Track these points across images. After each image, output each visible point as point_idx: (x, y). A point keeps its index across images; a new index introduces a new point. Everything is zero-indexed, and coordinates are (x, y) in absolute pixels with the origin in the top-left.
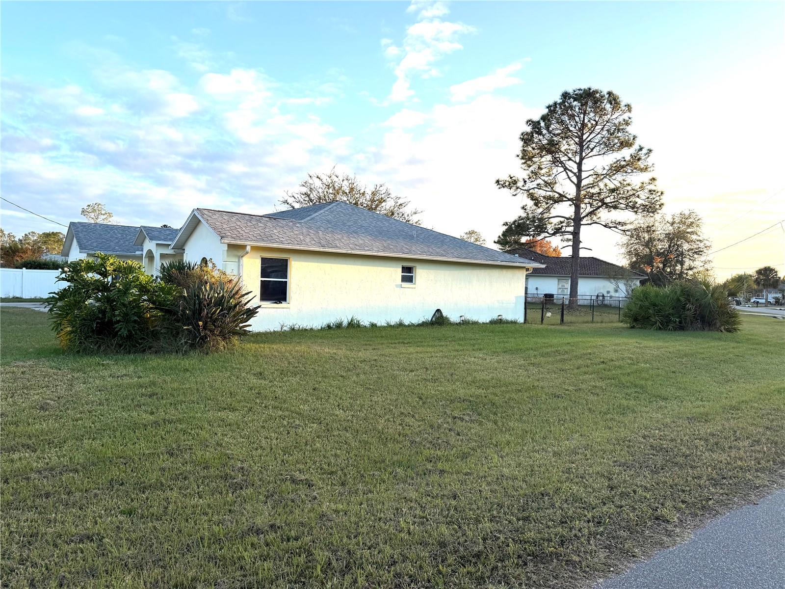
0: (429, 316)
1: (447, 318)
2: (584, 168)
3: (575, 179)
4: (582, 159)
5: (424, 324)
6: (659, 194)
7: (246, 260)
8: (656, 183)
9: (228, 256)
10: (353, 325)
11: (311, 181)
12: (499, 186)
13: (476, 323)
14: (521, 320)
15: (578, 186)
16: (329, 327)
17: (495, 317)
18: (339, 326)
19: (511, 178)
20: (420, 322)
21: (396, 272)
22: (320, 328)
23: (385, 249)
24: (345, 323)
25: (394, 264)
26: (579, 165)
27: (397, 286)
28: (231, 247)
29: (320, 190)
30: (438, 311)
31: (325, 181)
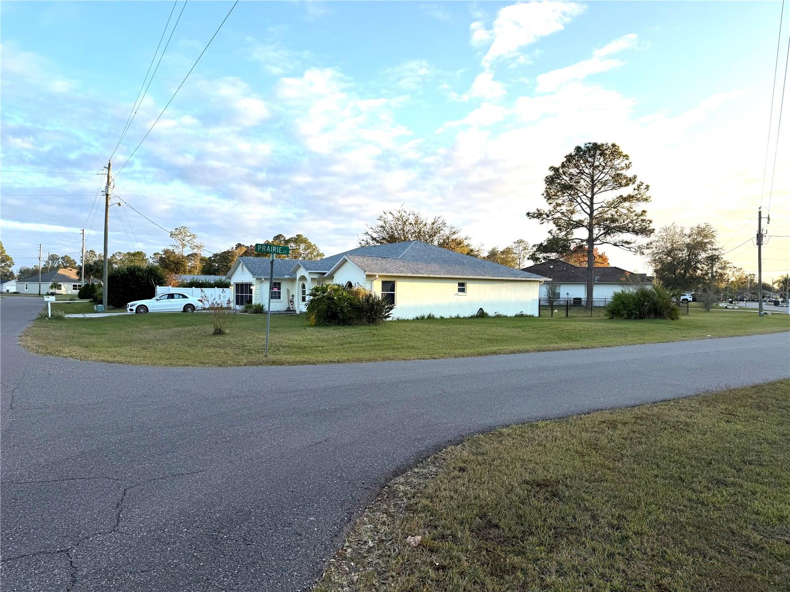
0: (475, 312)
1: (486, 314)
2: (595, 201)
3: (588, 211)
4: (593, 195)
5: (472, 317)
6: (649, 222)
7: (375, 282)
8: (647, 214)
9: (366, 280)
10: (431, 318)
11: (385, 216)
12: (529, 217)
13: (506, 317)
14: (537, 314)
15: (591, 215)
16: (417, 318)
17: (518, 313)
18: (423, 318)
19: (538, 211)
20: (470, 316)
21: (455, 286)
22: (412, 319)
23: (448, 273)
24: (426, 317)
25: (453, 281)
26: (592, 199)
27: (455, 294)
28: (367, 276)
29: (392, 223)
30: (481, 309)
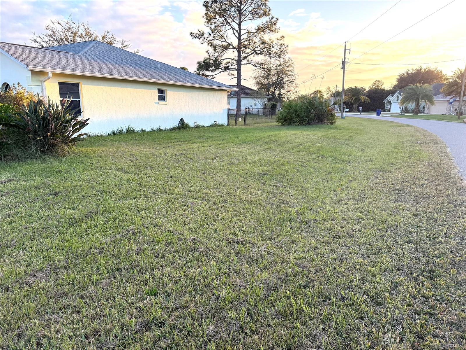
0: (176, 124)
1: (187, 125)
2: (242, 28)
3: (237, 35)
4: (241, 22)
5: (174, 129)
6: (286, 46)
7: (47, 84)
8: (284, 39)
9: (32, 81)
10: (130, 131)
11: (53, 26)
12: (192, 37)
13: (203, 127)
14: (226, 124)
15: (239, 39)
16: (114, 133)
17: (213, 123)
18: (120, 132)
19: (200, 32)
20: (172, 128)
21: (154, 93)
22: (107, 134)
23: (147, 76)
24: (124, 130)
25: (152, 87)
26: (240, 25)
27: (156, 103)
28: (34, 73)
30: (182, 120)
31: (65, 27)
